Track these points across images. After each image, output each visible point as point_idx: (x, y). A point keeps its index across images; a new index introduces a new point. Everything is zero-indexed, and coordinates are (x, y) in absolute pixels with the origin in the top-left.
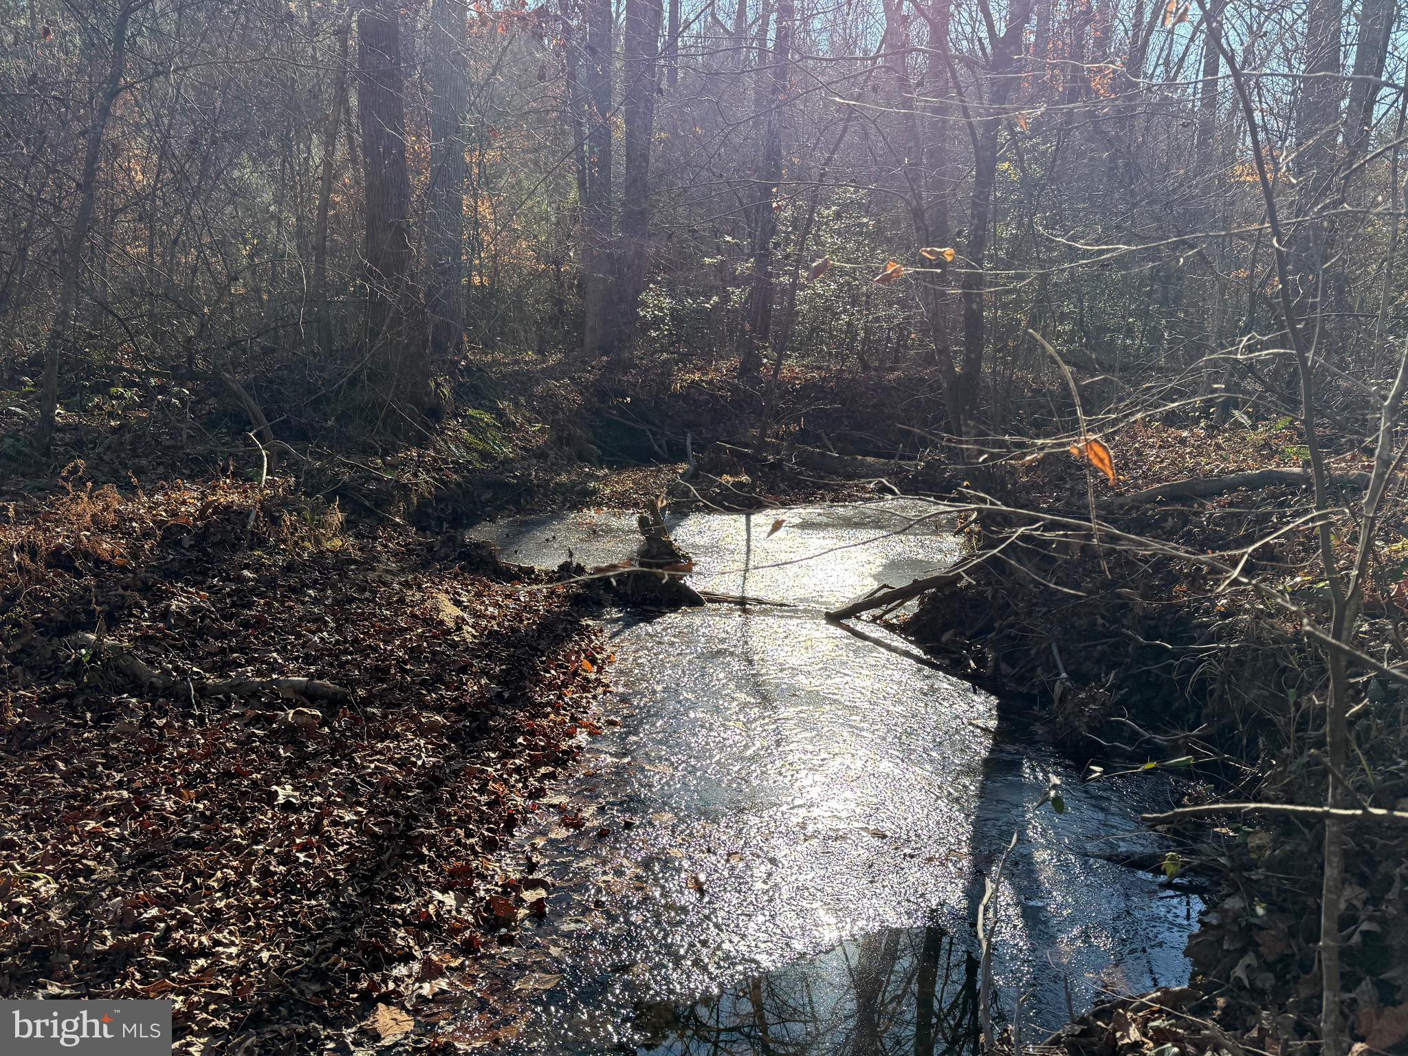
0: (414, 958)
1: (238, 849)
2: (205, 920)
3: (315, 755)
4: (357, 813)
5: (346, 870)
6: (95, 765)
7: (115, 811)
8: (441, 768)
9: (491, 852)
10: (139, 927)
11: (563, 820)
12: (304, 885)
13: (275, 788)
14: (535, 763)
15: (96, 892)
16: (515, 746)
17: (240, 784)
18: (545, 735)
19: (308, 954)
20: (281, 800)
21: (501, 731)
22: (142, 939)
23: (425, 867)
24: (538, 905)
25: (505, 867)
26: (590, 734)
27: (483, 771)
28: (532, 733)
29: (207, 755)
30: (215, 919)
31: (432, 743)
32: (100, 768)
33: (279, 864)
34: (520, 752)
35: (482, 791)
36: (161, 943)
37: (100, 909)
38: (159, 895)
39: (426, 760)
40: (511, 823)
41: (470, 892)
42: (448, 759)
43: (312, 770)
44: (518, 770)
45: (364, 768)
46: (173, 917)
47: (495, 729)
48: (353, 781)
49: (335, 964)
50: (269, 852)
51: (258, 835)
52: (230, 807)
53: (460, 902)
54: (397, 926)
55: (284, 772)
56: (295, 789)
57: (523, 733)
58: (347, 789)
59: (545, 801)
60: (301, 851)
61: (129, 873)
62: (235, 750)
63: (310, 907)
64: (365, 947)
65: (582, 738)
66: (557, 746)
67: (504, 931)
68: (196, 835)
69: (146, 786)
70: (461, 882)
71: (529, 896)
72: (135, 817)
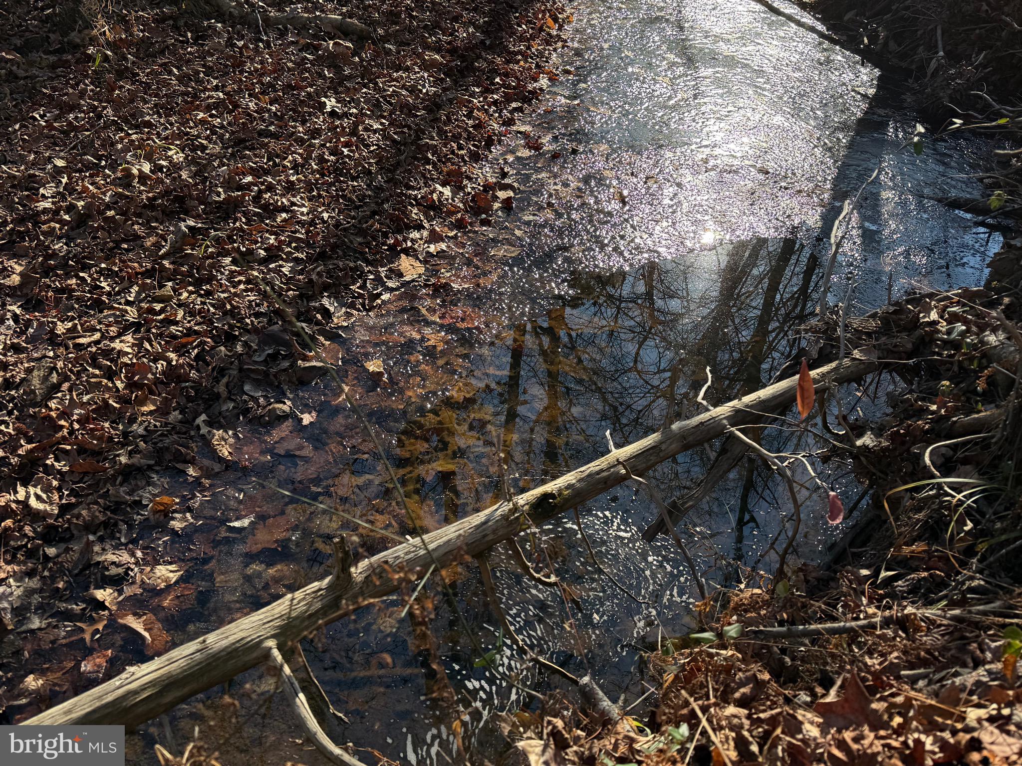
0: (424, 228)
1: (301, 142)
2: (285, 188)
3: (350, 78)
4: (382, 124)
5: (376, 163)
6: (198, 72)
7: (216, 106)
8: (439, 96)
9: (476, 162)
10: (240, 187)
11: (527, 144)
12: (348, 170)
13: (323, 99)
14: (508, 99)
15: (210, 162)
16: (494, 84)
17: (299, 95)
18: (516, 78)
19: (353, 218)
20: (328, 109)
21: (483, 71)
22: (244, 196)
23: (430, 167)
24: (507, 202)
25: (486, 173)
26: (550, 79)
27: (470, 102)
28: (507, 75)
29: (274, 71)
30: (290, 188)
31: (432, 76)
32: (202, 75)
33: (331, 154)
34: (497, 89)
35: (469, 116)
36: (257, 199)
37: (214, 173)
38: (252, 168)
39: (428, 89)
40: (489, 143)
41: (461, 188)
42: (445, 90)
43: (349, 89)
44: (495, 103)
45: (385, 90)
46: (262, 184)
47: (479, 69)
48: (377, 100)
49: (372, 226)
50: (324, 145)
51: (315, 133)
52: (294, 111)
53: (454, 194)
54: (412, 205)
55: (329, 88)
56: (338, 102)
57: (499, 75)
58: (374, 105)
59: (515, 128)
60: (345, 147)
61: (230, 151)
62: (293, 69)
63: (353, 187)
64: (392, 218)
65: (544, 82)
66: (525, 87)
67: (484, 216)
68: (272, 128)
69: (234, 91)
70: (455, 180)
71: (502, 195)
72: (230, 112)
